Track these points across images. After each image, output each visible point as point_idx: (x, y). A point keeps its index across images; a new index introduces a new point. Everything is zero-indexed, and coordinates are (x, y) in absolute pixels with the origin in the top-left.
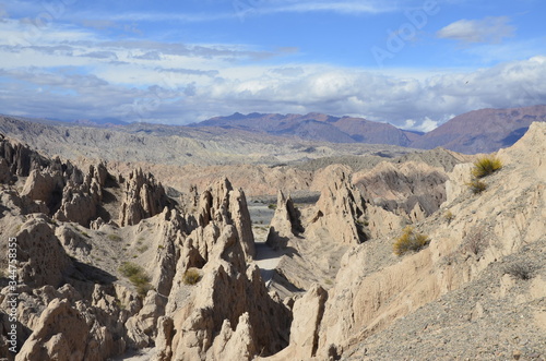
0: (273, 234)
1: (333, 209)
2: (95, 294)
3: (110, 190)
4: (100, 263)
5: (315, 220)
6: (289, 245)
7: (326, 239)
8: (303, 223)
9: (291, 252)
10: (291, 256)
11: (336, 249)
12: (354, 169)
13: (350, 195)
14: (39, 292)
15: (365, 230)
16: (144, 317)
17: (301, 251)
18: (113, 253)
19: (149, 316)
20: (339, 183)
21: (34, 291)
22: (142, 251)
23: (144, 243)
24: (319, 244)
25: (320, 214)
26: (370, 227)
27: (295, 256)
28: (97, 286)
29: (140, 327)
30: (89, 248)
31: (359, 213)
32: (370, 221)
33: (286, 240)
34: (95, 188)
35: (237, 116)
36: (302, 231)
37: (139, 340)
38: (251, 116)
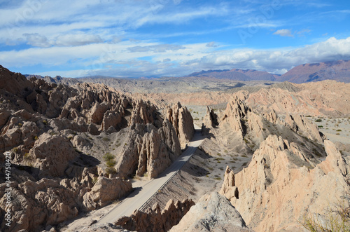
0: (203, 127)
1: (231, 114)
2: (84, 174)
3: (129, 110)
4: (95, 154)
5: (224, 119)
6: (210, 132)
7: (228, 128)
8: (218, 121)
9: (210, 136)
10: (210, 138)
11: (232, 134)
12: (250, 92)
13: (239, 107)
14: (22, 186)
15: (246, 124)
16: (94, 192)
17: (216, 135)
18: (103, 148)
19: (97, 191)
20: (234, 101)
21: (19, 186)
22: (117, 146)
23: (120, 142)
24: (225, 131)
25: (226, 116)
26: (248, 122)
27: (212, 138)
28: (85, 169)
29: (92, 198)
30: (92, 145)
31: (244, 115)
32: (248, 119)
33: (209, 129)
34: (121, 110)
35: (203, 72)
36: (218, 124)
37: (89, 206)
38: (208, 71)
